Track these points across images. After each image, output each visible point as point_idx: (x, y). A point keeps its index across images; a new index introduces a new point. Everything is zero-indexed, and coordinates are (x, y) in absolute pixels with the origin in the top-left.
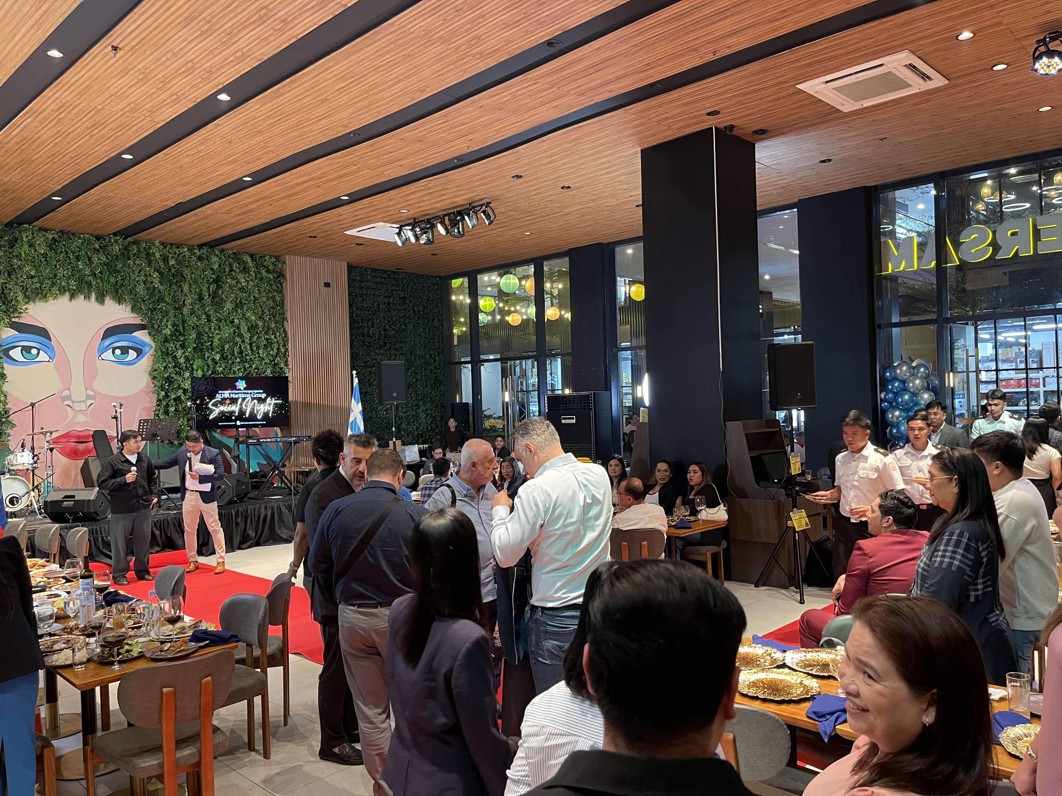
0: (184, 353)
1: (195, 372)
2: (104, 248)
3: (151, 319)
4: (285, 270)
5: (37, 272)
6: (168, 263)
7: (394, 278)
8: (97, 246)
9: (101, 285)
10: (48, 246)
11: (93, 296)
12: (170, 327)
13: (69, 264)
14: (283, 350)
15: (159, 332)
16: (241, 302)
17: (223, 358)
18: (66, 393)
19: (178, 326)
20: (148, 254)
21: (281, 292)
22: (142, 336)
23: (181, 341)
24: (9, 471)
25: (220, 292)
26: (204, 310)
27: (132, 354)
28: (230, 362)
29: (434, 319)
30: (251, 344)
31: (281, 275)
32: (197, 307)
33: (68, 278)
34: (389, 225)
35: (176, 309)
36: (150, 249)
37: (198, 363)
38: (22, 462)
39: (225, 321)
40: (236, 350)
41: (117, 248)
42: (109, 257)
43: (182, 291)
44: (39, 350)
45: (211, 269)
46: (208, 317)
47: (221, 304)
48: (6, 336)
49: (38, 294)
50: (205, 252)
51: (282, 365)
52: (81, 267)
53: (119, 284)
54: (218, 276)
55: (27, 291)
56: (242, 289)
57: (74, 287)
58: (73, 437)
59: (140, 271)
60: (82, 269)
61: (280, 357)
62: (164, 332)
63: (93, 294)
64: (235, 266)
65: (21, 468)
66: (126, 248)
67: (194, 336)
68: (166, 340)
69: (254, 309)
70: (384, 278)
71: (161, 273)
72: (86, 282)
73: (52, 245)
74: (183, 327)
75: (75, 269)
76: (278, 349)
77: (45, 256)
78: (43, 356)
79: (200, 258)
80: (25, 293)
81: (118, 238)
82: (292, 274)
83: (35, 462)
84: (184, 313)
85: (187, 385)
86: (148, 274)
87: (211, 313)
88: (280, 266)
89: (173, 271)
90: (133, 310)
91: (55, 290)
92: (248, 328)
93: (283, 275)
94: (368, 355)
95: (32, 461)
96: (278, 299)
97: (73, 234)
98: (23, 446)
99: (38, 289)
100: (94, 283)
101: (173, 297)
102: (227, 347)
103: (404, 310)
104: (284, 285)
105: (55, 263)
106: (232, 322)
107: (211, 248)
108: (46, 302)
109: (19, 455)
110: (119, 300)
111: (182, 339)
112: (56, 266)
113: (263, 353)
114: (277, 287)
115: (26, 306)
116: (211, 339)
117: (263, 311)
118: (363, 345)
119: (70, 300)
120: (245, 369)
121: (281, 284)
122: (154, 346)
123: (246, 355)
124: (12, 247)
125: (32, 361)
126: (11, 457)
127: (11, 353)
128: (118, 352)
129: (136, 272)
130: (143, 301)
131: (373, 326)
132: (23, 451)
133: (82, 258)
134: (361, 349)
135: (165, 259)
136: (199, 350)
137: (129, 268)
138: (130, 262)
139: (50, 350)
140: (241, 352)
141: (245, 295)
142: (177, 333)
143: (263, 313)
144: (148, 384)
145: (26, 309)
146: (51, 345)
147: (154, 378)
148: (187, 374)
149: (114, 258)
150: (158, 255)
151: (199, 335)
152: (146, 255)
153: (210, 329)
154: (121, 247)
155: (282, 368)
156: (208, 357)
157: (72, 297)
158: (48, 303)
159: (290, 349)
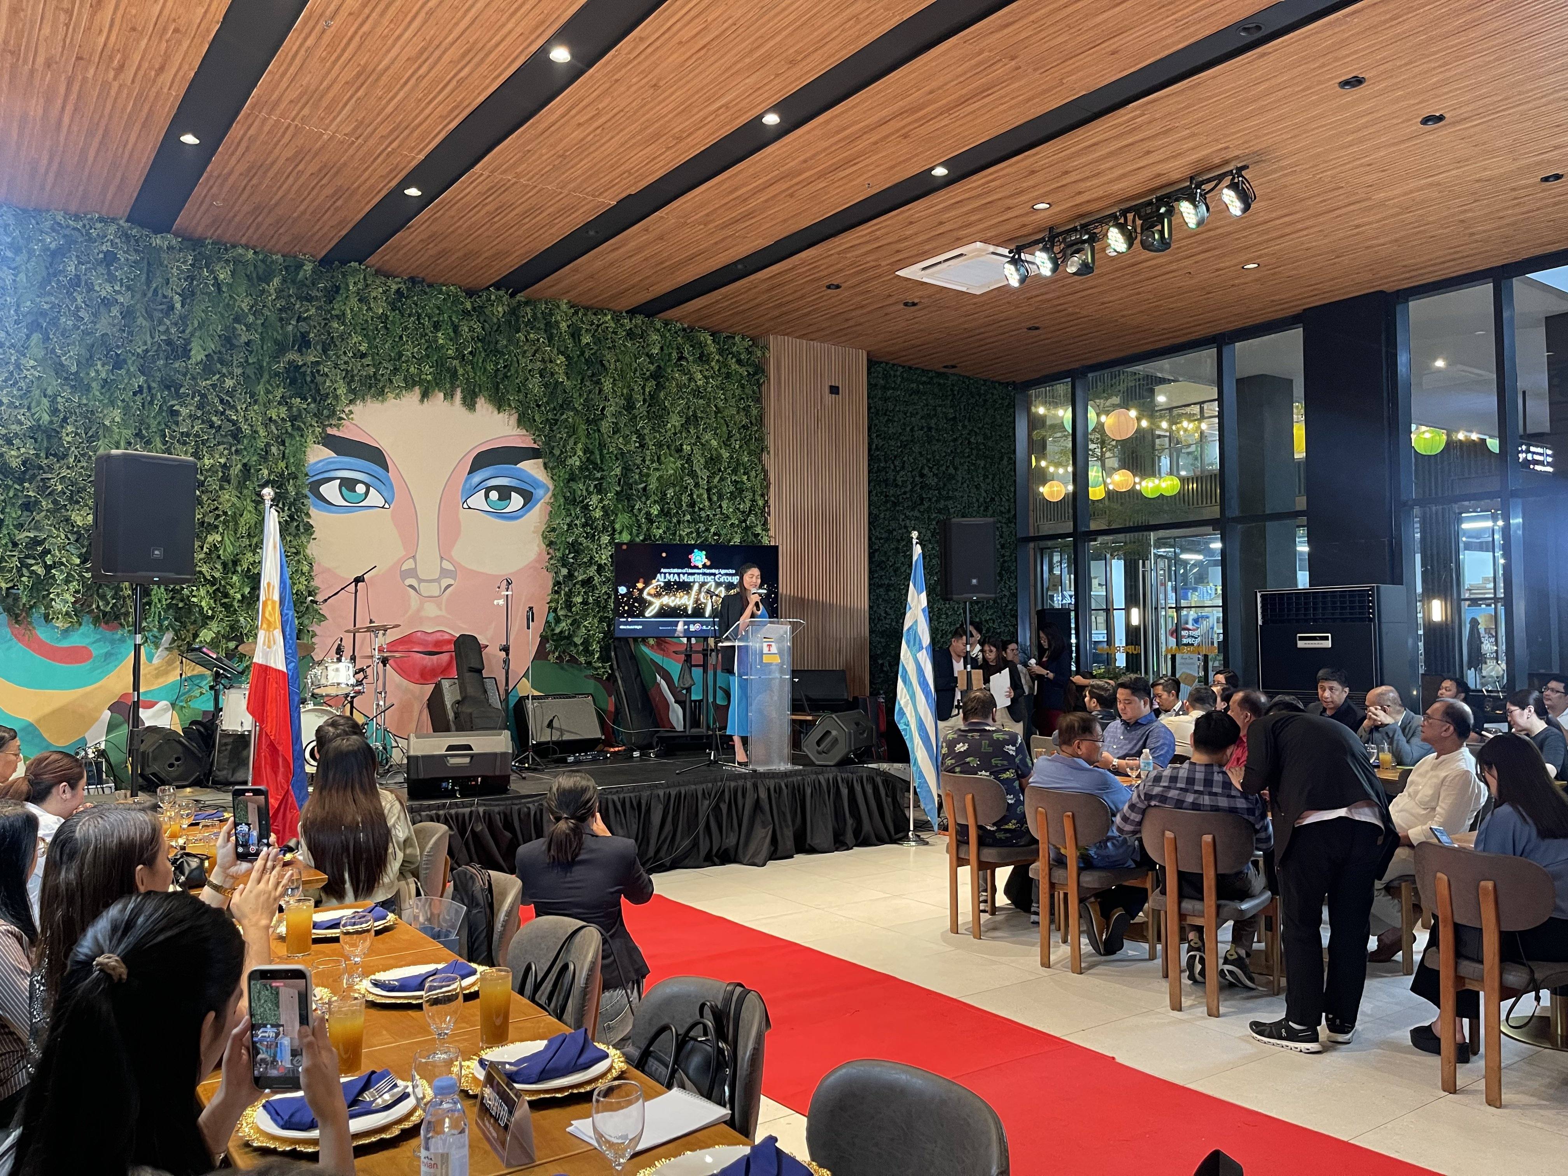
0: (601, 500)
1: (617, 536)
2: (479, 310)
3: (550, 438)
4: (767, 361)
5: (370, 347)
6: (580, 341)
7: (939, 384)
8: (469, 306)
9: (472, 374)
10: (389, 303)
11: (458, 395)
12: (580, 453)
13: (422, 336)
14: (761, 503)
15: (561, 462)
16: (695, 415)
17: (665, 513)
18: (409, 565)
19: (592, 453)
20: (548, 325)
21: (758, 400)
22: (532, 468)
23: (597, 479)
24: (314, 696)
25: (662, 395)
26: (635, 425)
27: (517, 501)
28: (675, 520)
29: (1001, 459)
30: (708, 490)
31: (758, 371)
32: (624, 419)
33: (420, 361)
34: (992, 248)
35: (588, 422)
36: (551, 315)
37: (622, 520)
38: (335, 681)
39: (668, 447)
40: (685, 499)
41: (500, 309)
42: (487, 325)
43: (600, 391)
44: (368, 487)
45: (647, 355)
46: (641, 437)
47: (661, 417)
48: (316, 460)
49: (370, 388)
50: (640, 322)
51: (758, 530)
52: (441, 341)
53: (500, 375)
54: (659, 366)
55: (352, 381)
56: (697, 393)
57: (429, 377)
58: (419, 644)
59: (536, 352)
60: (443, 346)
61: (756, 515)
62: (570, 462)
63: (459, 390)
64: (687, 348)
65: (332, 691)
66: (513, 312)
67: (618, 471)
68: (572, 478)
69: (716, 428)
70: (924, 383)
71: (568, 358)
72: (448, 370)
73: (397, 301)
74: (601, 454)
75: (432, 347)
76: (753, 501)
77: (384, 318)
78: (375, 498)
79: (630, 334)
80: (349, 384)
81: (501, 293)
82: (778, 368)
83: (359, 683)
84: (603, 430)
85: (604, 557)
86: (547, 357)
87: (646, 431)
88: (759, 353)
89: (587, 355)
90: (520, 422)
91: (398, 380)
92: (706, 462)
93: (763, 371)
94: (895, 519)
95: (353, 681)
96: (755, 412)
97: (430, 285)
98: (339, 651)
99: (370, 378)
100: (461, 371)
101: (586, 400)
102: (670, 493)
103: (955, 440)
104: (764, 388)
105: (399, 331)
106: (679, 450)
107: (648, 316)
108: (383, 401)
109: (332, 667)
110: (500, 403)
111: (599, 475)
112: (401, 337)
113: (728, 508)
114: (753, 391)
115: (351, 407)
116: (646, 476)
117: (730, 432)
118: (886, 502)
119: (422, 401)
120: (698, 533)
121: (760, 386)
122: (551, 487)
123: (701, 510)
124: (331, 302)
125: (355, 506)
126: (317, 670)
127: (323, 489)
128: (494, 495)
129: (529, 354)
130: (538, 406)
131: (903, 468)
132: (339, 660)
133: (444, 327)
134: (882, 508)
135: (575, 334)
136: (625, 496)
137: (517, 346)
138: (520, 336)
139: (384, 485)
140: (692, 504)
141: (701, 401)
142: (591, 465)
143: (730, 437)
144: (540, 554)
145: (351, 412)
146: (389, 479)
147: (550, 544)
148: (605, 539)
149: (495, 328)
150: (564, 326)
151: (626, 470)
152: (546, 325)
153: (644, 461)
154: (506, 308)
155: (758, 534)
156: (640, 510)
157: (425, 395)
158: (386, 404)
159: (771, 502)
